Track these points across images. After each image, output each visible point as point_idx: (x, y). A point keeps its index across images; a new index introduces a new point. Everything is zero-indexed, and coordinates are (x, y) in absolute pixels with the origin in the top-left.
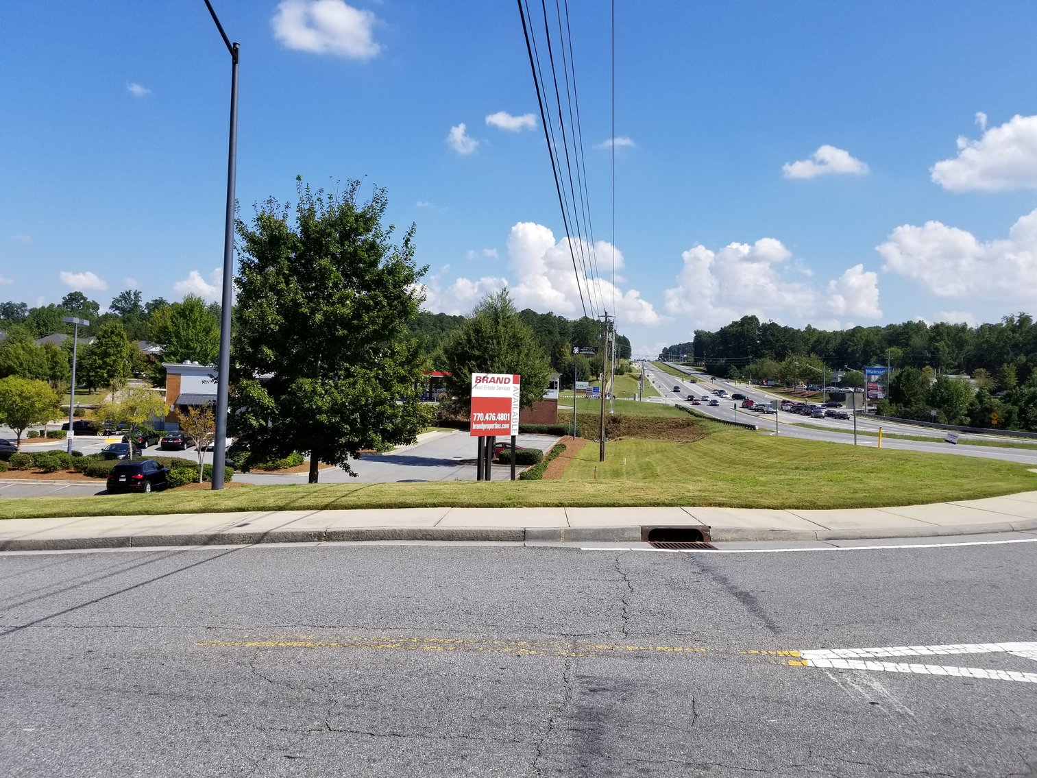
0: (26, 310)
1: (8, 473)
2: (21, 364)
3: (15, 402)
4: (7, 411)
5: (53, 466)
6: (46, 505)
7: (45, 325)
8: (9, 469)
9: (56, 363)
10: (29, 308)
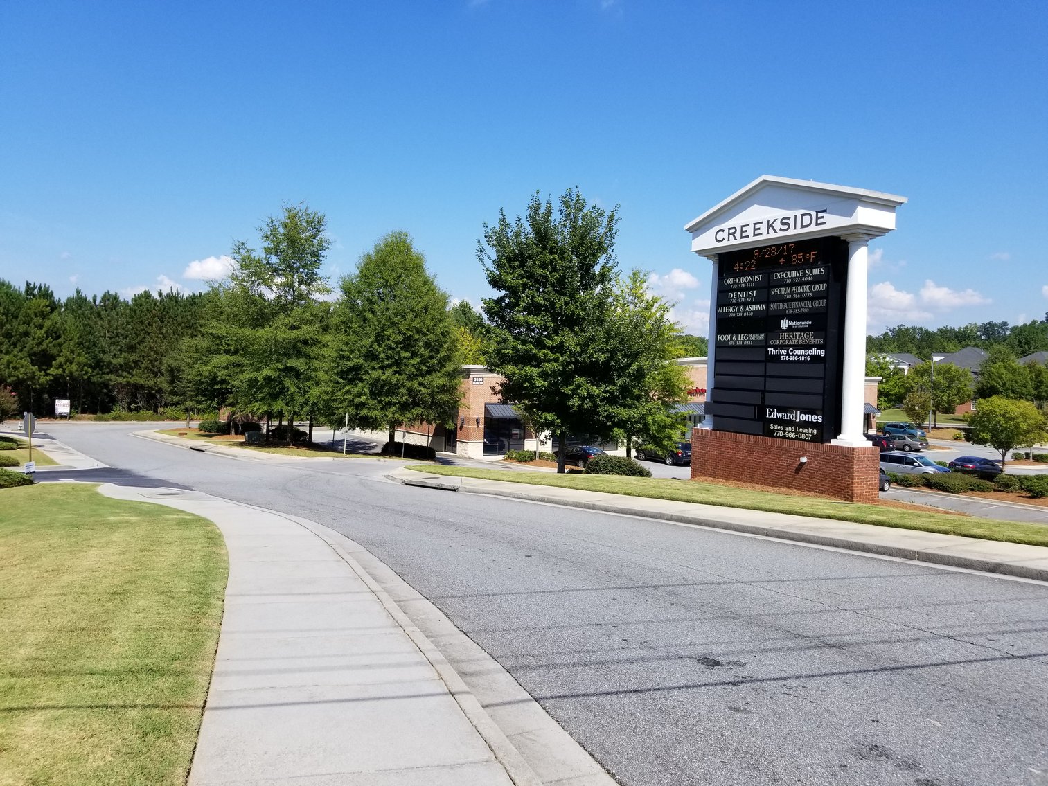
0: (1007, 329)
1: (993, 494)
2: (1004, 384)
3: (999, 422)
4: (991, 431)
5: (1041, 492)
6: (1037, 532)
7: (1027, 343)
8: (995, 490)
9: (1041, 382)
10: (1010, 327)
